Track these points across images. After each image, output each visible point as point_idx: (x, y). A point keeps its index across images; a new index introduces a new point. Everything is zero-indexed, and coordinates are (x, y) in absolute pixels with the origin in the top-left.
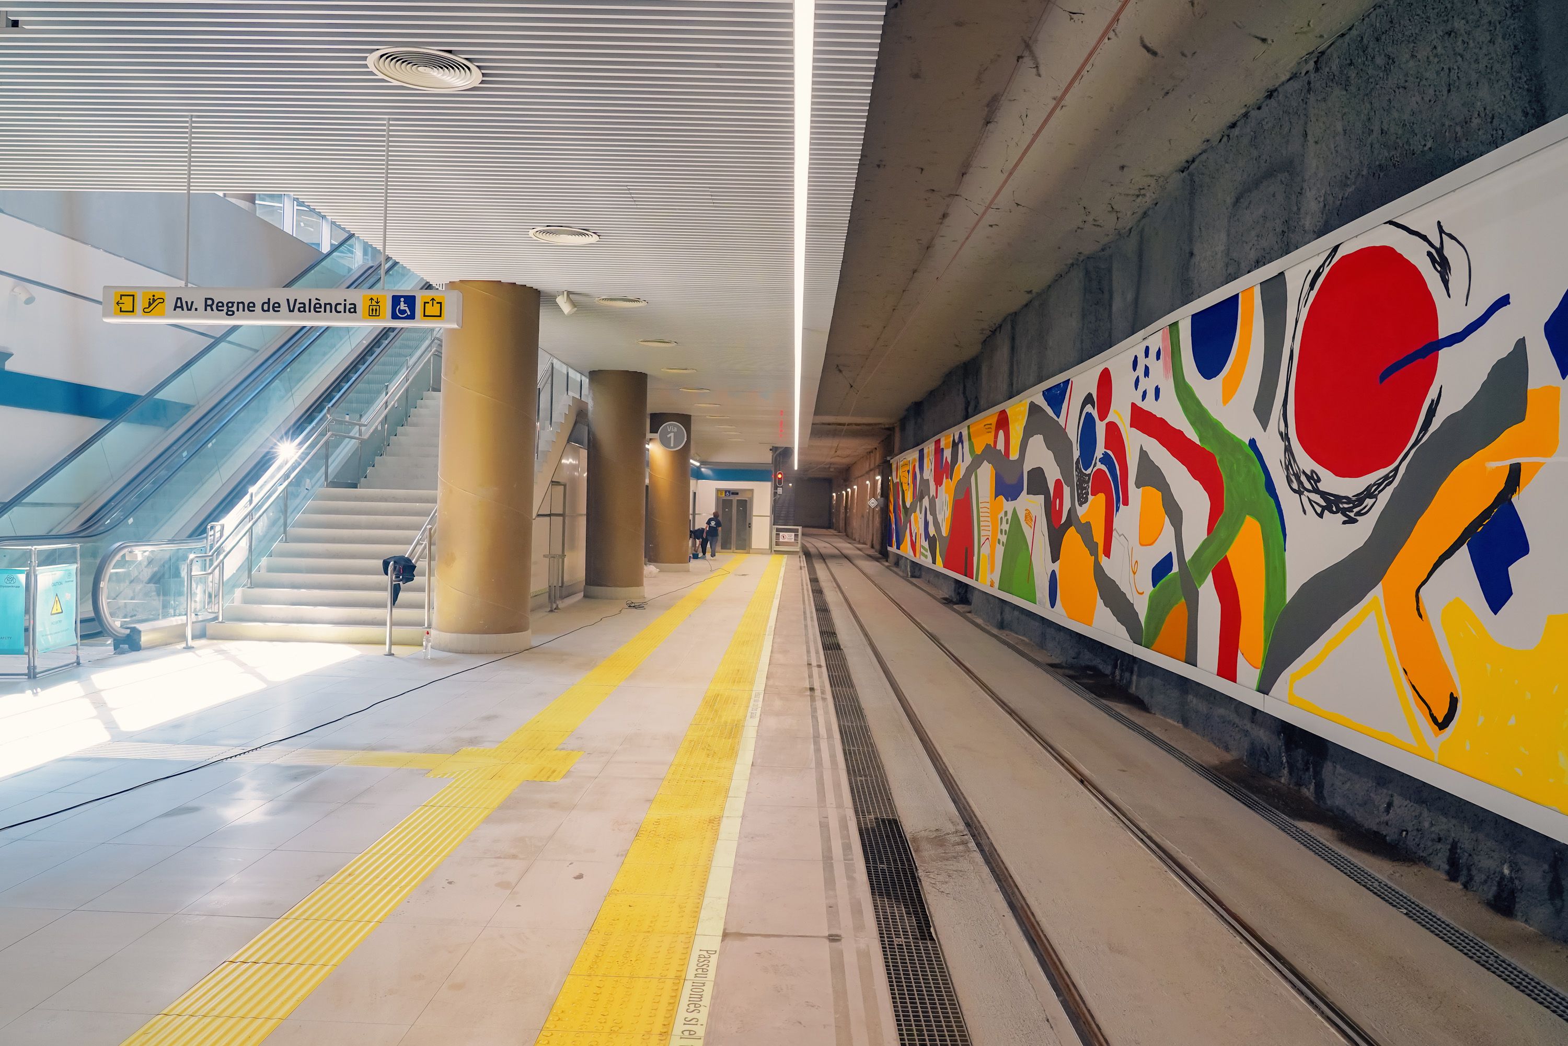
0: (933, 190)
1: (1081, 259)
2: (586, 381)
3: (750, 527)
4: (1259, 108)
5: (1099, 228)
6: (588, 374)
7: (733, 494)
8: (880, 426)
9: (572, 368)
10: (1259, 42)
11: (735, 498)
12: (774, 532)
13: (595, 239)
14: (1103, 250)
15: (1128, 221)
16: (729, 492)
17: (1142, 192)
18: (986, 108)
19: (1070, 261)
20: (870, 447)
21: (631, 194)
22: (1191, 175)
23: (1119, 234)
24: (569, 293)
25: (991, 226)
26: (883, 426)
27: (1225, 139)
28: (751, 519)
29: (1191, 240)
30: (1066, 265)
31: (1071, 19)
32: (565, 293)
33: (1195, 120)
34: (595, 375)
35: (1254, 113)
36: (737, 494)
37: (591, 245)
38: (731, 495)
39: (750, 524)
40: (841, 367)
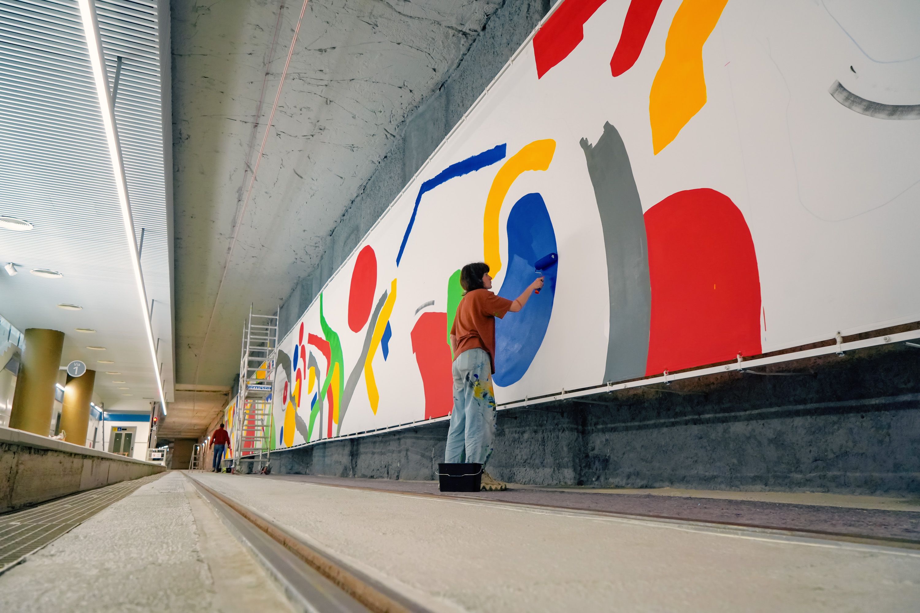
0: (221, 234)
1: (300, 280)
2: (22, 336)
3: (132, 450)
4: (350, 208)
5: (304, 263)
6: (24, 332)
7: (123, 429)
8: (221, 392)
9: (14, 326)
10: (340, 178)
11: (124, 433)
12: (149, 452)
13: (30, 227)
14: (309, 276)
15: (316, 261)
16: (120, 428)
17: (317, 245)
18: (237, 193)
19: (295, 281)
20: (217, 410)
21: (51, 201)
22: (333, 237)
23: (314, 267)
24: (13, 264)
25: (253, 257)
26: (222, 393)
27: (342, 221)
28: (133, 445)
29: (332, 263)
30: (294, 283)
31: (263, 157)
32: (11, 264)
33: (327, 210)
34: (30, 332)
35: (349, 210)
36: (126, 429)
37: (28, 232)
38: (122, 431)
39: (132, 448)
40: (190, 345)
